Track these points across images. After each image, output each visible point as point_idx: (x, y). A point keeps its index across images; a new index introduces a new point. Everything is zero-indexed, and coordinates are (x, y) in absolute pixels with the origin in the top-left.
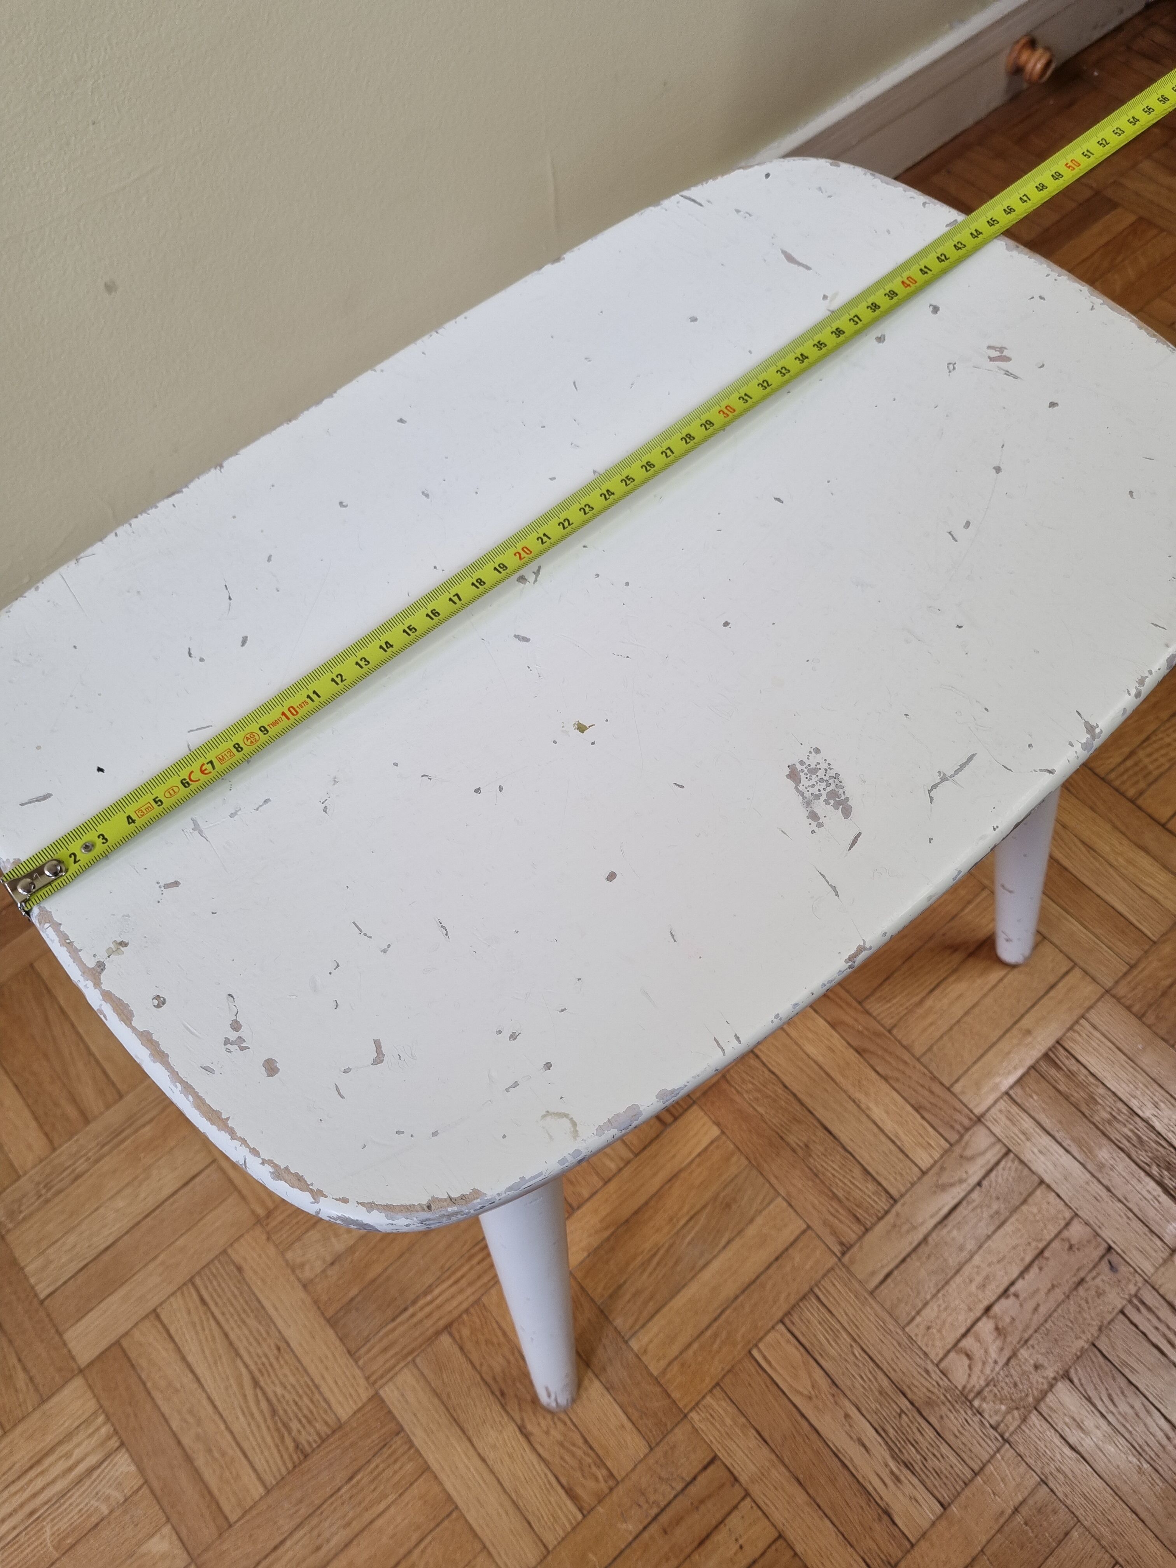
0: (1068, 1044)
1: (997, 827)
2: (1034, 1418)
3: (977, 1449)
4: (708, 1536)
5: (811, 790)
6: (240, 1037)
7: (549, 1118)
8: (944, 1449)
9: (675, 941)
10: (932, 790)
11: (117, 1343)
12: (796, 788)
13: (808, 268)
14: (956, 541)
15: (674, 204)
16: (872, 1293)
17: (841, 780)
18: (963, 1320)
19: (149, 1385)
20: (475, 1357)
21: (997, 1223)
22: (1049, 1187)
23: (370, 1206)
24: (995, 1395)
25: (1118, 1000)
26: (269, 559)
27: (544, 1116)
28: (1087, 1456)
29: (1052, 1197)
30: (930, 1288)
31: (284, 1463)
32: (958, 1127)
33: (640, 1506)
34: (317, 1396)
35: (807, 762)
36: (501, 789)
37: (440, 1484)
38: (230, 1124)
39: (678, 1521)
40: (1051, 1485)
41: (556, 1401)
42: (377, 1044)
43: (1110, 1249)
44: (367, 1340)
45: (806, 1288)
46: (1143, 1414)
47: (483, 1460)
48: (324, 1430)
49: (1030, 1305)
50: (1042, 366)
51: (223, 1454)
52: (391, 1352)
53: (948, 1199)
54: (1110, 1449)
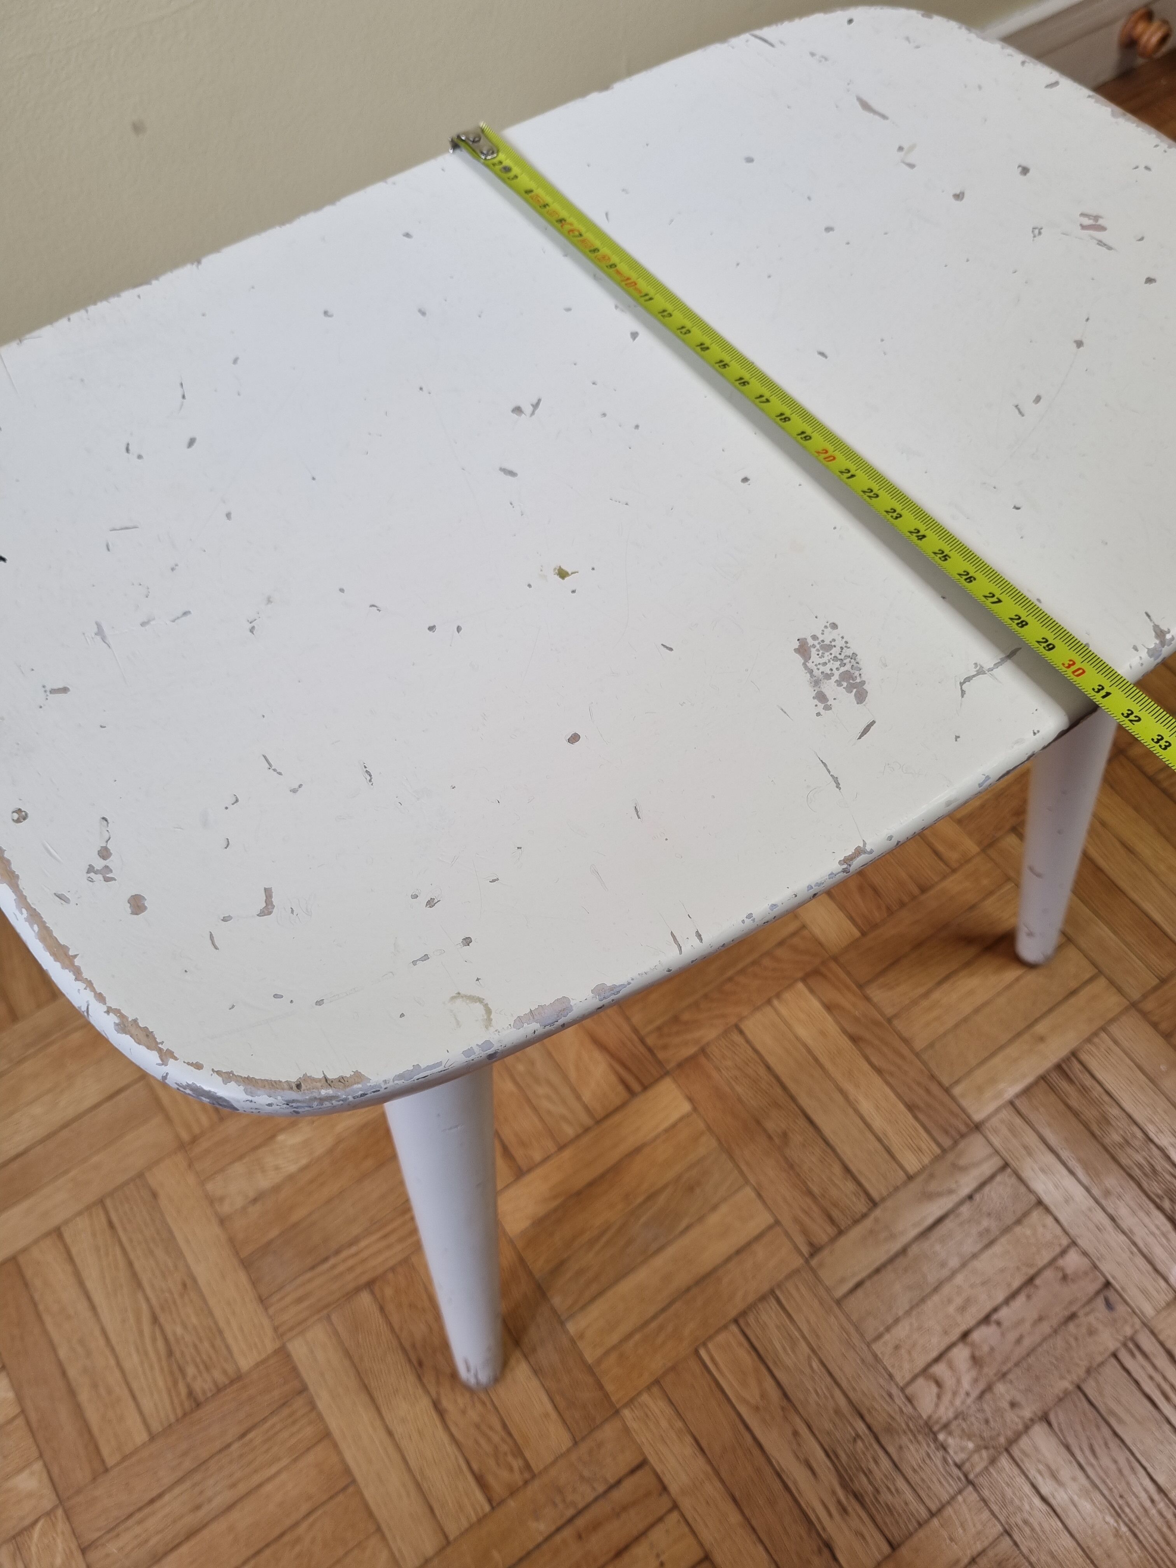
0: (1084, 1057)
1: (1038, 731)
2: (1004, 1461)
3: (936, 1487)
4: (626, 1548)
5: (822, 668)
6: (106, 867)
7: (459, 1001)
8: (901, 1484)
9: (639, 818)
10: (964, 682)
11: (13, 1259)
12: (804, 664)
13: (884, 117)
14: (1023, 415)
15: (743, 43)
16: (838, 1302)
17: (858, 660)
18: (936, 1344)
19: (41, 1307)
20: (395, 1319)
21: (985, 1241)
22: (1047, 1210)
23: (228, 1077)
24: (963, 1430)
25: (1144, 1015)
26: (235, 361)
27: (453, 998)
28: (1059, 1510)
29: (1049, 1221)
30: (903, 1304)
31: (174, 1409)
32: (954, 1133)
33: (555, 1505)
34: (218, 1342)
35: (821, 638)
36: (459, 629)
37: (339, 1453)
38: (77, 962)
39: (595, 1526)
40: (1017, 1537)
41: (476, 1376)
42: (268, 892)
43: (1108, 1284)
44: (281, 1288)
45: (765, 1288)
46: (1126, 1471)
47: (390, 1433)
48: (221, 1379)
49: (1012, 1336)
50: (1142, 239)
51: (110, 1392)
52: (305, 1304)
53: (934, 1210)
54: (1086, 1506)
